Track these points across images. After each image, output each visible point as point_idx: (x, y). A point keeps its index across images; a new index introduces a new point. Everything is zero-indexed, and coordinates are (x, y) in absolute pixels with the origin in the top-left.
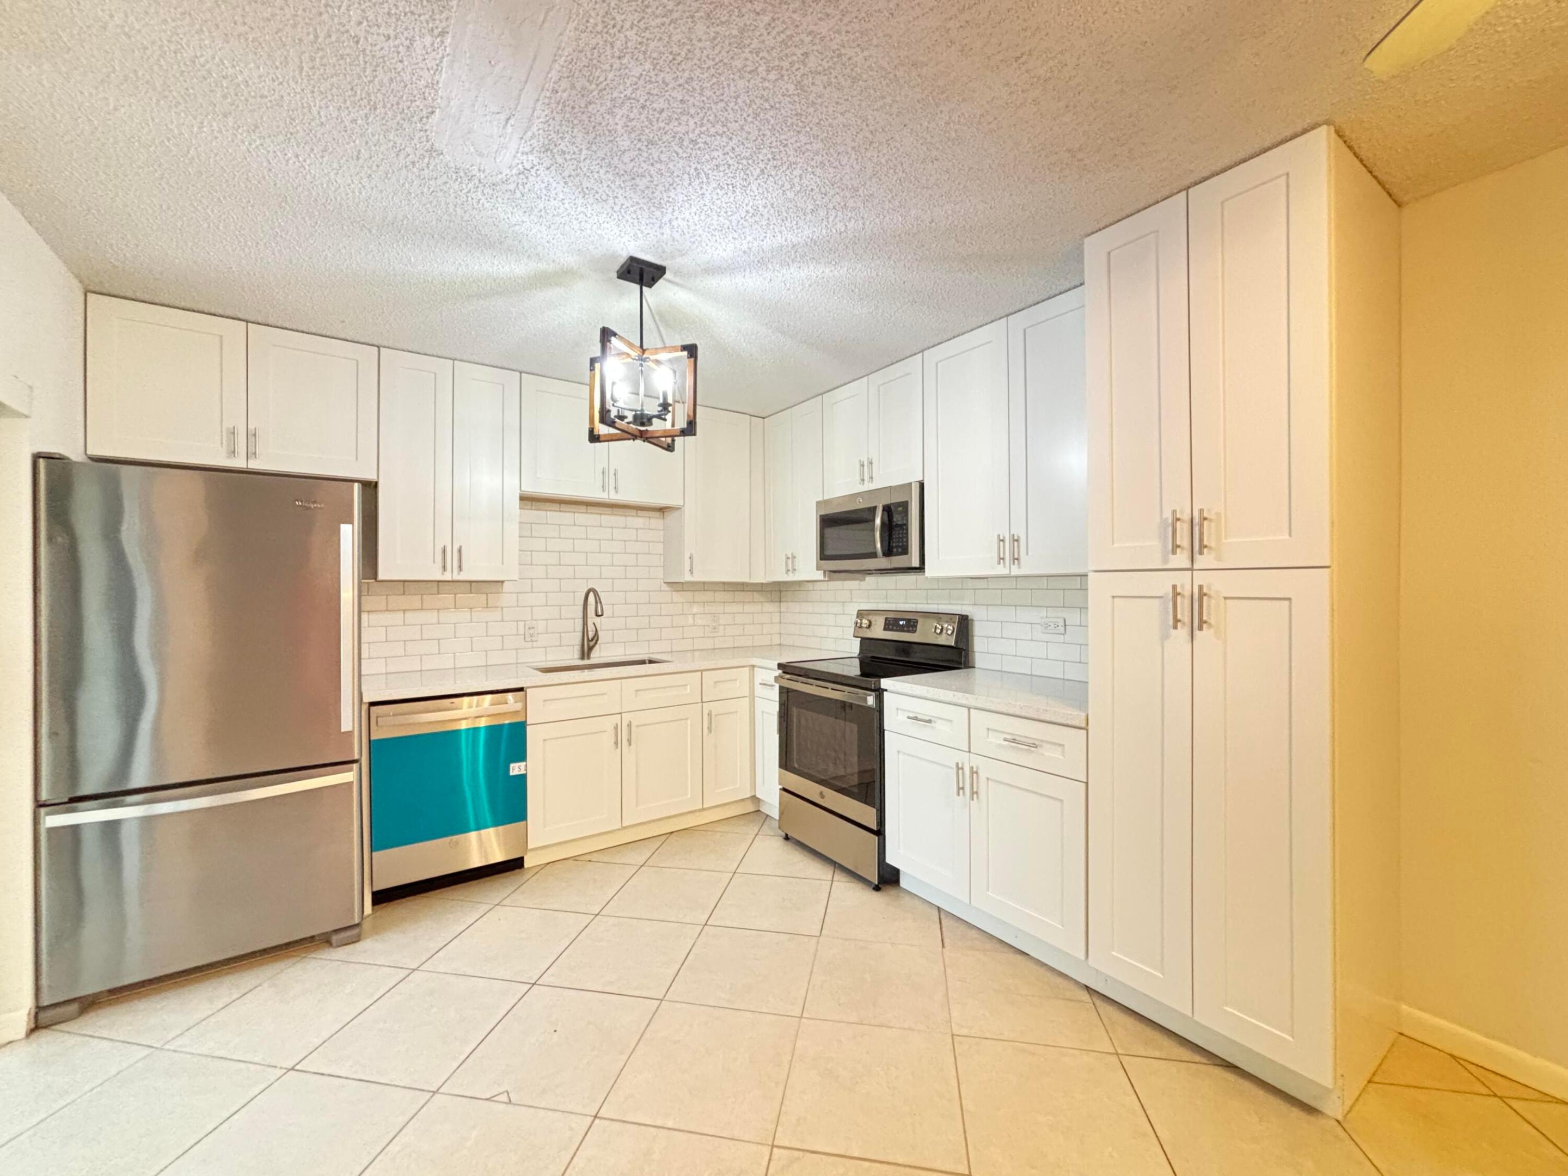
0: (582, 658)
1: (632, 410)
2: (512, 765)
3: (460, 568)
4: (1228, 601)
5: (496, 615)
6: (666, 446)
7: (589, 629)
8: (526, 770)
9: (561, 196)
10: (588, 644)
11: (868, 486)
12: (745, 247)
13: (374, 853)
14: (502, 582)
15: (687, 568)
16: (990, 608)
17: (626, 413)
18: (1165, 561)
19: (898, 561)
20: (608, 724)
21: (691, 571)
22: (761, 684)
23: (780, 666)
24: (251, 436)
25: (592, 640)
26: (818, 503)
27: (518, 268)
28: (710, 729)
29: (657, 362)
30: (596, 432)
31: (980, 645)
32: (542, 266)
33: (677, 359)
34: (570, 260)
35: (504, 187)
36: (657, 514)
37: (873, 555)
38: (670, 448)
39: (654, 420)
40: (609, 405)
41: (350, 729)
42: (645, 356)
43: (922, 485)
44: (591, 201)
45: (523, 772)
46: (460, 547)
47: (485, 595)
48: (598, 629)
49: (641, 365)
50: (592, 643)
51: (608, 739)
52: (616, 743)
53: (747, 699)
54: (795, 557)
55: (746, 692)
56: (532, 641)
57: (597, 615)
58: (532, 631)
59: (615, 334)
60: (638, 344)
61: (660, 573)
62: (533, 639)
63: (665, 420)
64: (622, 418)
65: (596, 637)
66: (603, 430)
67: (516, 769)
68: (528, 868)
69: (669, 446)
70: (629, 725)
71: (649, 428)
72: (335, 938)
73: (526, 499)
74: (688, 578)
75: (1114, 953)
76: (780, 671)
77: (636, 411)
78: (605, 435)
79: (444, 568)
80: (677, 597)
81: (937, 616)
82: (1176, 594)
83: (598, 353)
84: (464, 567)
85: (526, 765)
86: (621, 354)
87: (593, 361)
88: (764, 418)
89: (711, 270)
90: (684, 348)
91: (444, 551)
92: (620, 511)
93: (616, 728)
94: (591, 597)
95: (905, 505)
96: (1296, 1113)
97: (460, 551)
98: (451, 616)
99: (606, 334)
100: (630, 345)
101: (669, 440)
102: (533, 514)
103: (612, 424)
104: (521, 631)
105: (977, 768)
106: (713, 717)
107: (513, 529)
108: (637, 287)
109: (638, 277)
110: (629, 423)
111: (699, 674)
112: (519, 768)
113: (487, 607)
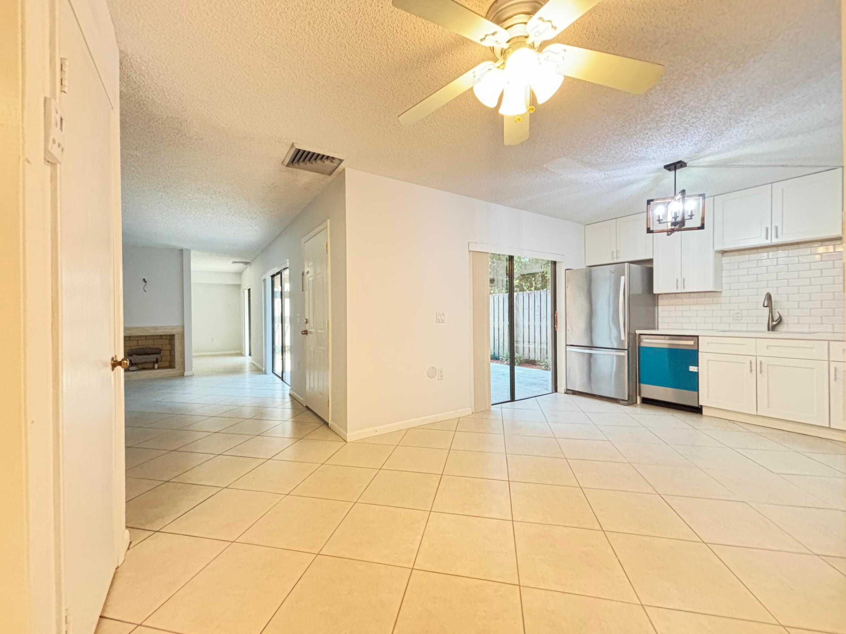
2: (690, 367)
3: (684, 287)
5: (718, 307)
8: (698, 370)
10: (772, 323)
20: (747, 360)
24: (618, 252)
41: (624, 339)
47: (712, 298)
48: (781, 315)
50: (777, 323)
51: (747, 367)
52: (752, 371)
56: (738, 320)
58: (738, 315)
65: (780, 320)
67: (692, 369)
68: (706, 415)
70: (761, 363)
91: (677, 281)
93: (751, 363)
97: (684, 280)
104: (732, 315)
109: (675, 168)
111: (826, 342)
112: (694, 369)
113: (697, 304)
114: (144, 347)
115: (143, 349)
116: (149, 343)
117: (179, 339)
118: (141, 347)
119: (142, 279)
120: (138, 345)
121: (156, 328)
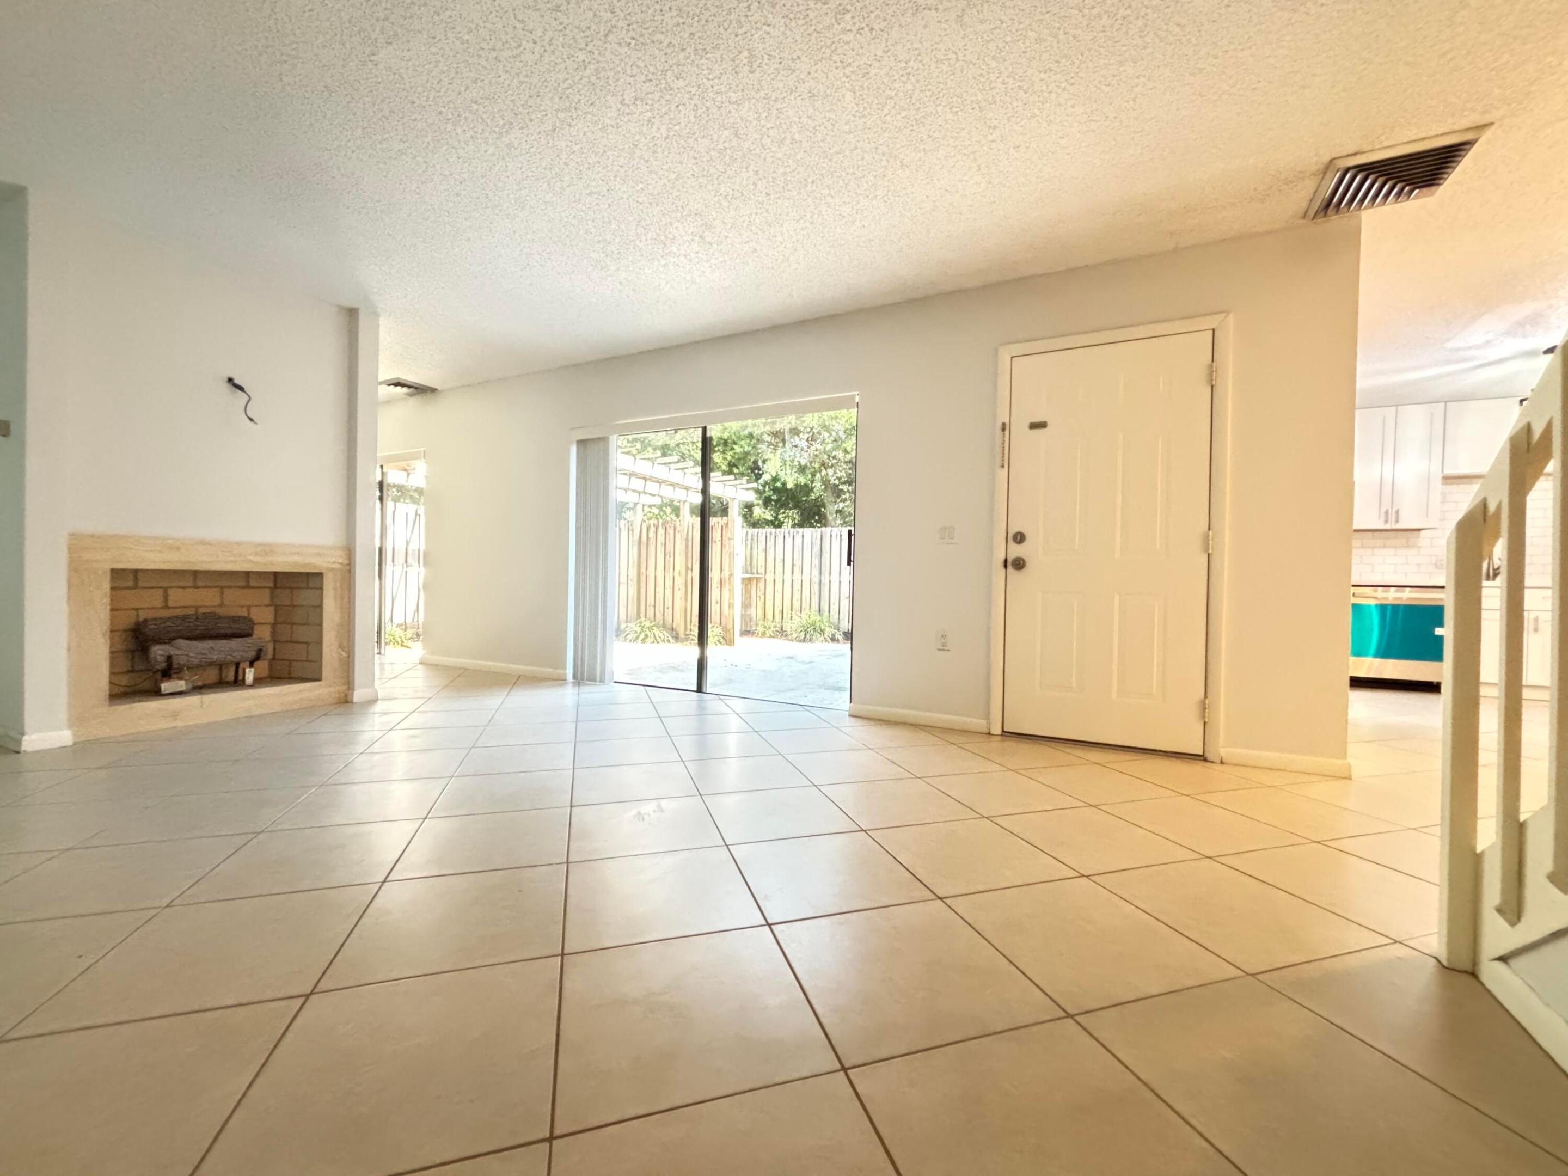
3: (1396, 521)
5: (1413, 550)
10: (1494, 572)
45: (1443, 634)
50: (1497, 571)
67: (1439, 632)
70: (1536, 619)
73: (1447, 478)
79: (1387, 522)
84: (1399, 520)
85: (1444, 631)
91: (1388, 512)
97: (1397, 512)
102: (1448, 487)
104: (1433, 562)
107: (1435, 498)
113: (1409, 546)
114: (191, 612)
115: (184, 618)
116: (206, 600)
117: (335, 589)
118: (178, 612)
119: (227, 380)
120: (167, 607)
121: (268, 549)
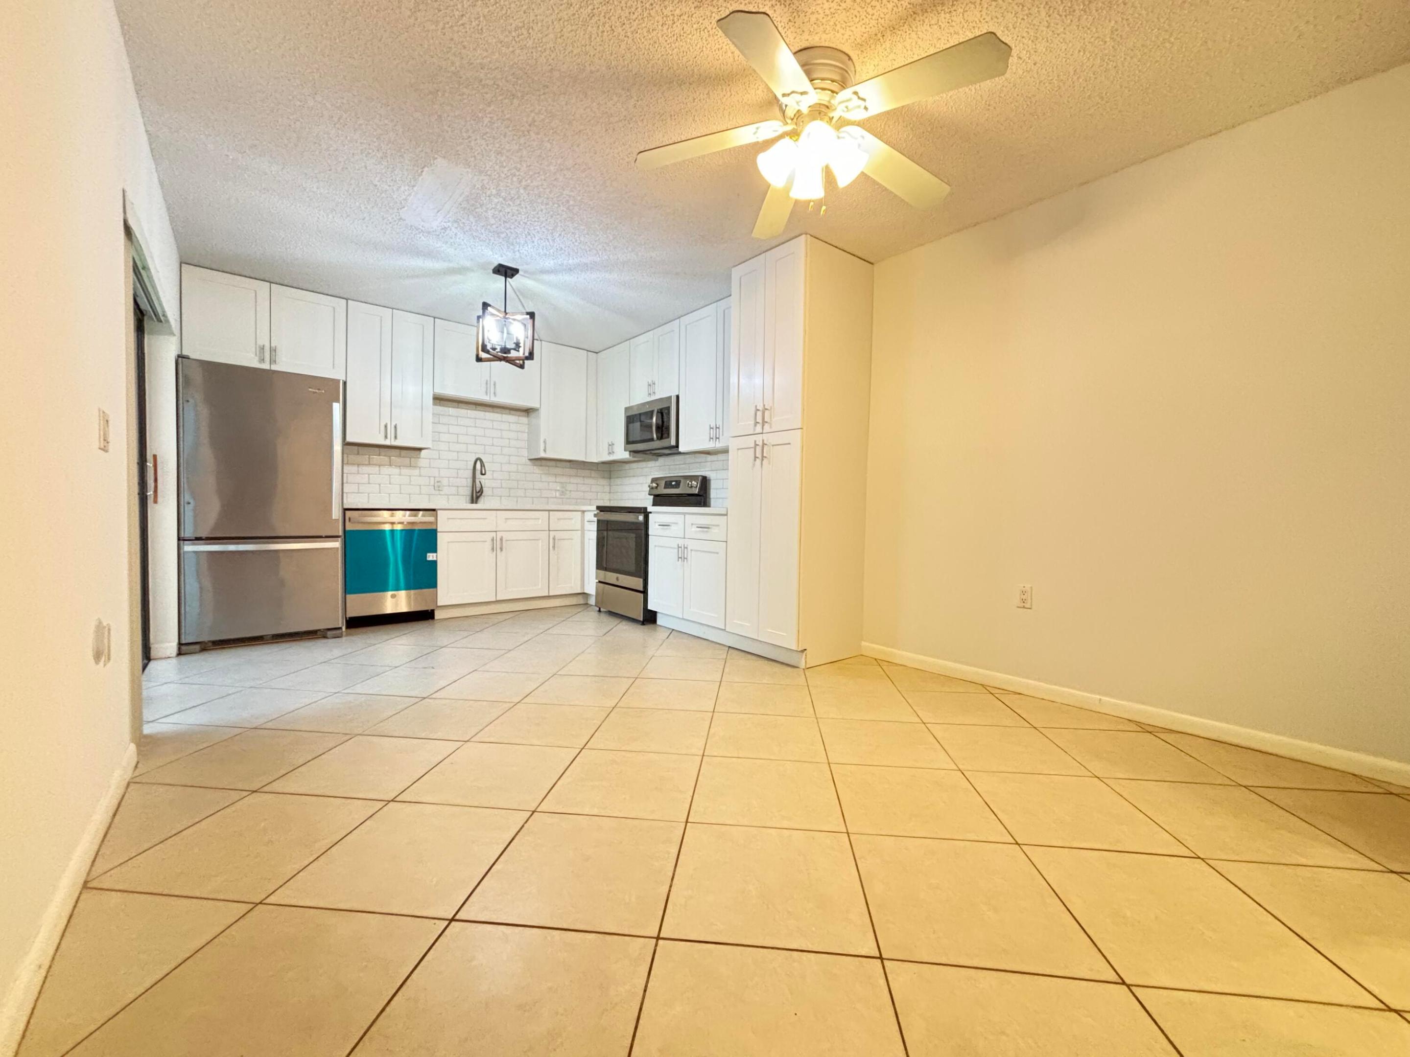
0: (472, 502)
1: (499, 345)
2: (428, 554)
3: (396, 437)
4: (774, 447)
5: (416, 472)
6: (519, 365)
7: (477, 486)
8: (437, 558)
9: (462, 238)
10: (476, 495)
11: (653, 398)
12: (560, 263)
13: (348, 596)
14: (420, 449)
15: (542, 448)
16: (718, 471)
17: (497, 347)
18: (754, 430)
19: (664, 443)
20: (488, 537)
21: (545, 451)
22: (588, 521)
23: (598, 508)
24: (273, 350)
25: (479, 492)
26: (627, 409)
27: (438, 265)
28: (554, 547)
29: (514, 320)
30: (480, 356)
31: (713, 494)
32: (451, 265)
33: (524, 319)
34: (468, 264)
35: (435, 233)
36: (523, 413)
37: (652, 440)
38: (522, 367)
39: (512, 351)
40: (486, 343)
41: (337, 518)
42: (507, 316)
43: (678, 397)
44: (478, 240)
45: (435, 559)
46: (396, 425)
47: (408, 459)
48: (483, 486)
49: (505, 321)
50: (478, 494)
51: (488, 545)
52: (493, 549)
53: (580, 532)
54: (613, 444)
55: (579, 527)
56: (439, 490)
57: (482, 474)
58: (439, 484)
59: (490, 305)
60: (503, 310)
61: (525, 453)
62: (440, 489)
63: (518, 351)
64: (494, 349)
65: (481, 491)
66: (483, 355)
67: (431, 557)
68: (437, 620)
69: (521, 365)
70: (501, 539)
71: (509, 355)
72: (329, 633)
73: (439, 400)
74: (543, 455)
75: (735, 621)
76: (598, 511)
77: (501, 346)
78: (485, 358)
79: (386, 437)
80: (536, 470)
81: (692, 478)
82: (756, 445)
83: (480, 313)
84: (398, 437)
85: (437, 556)
86: (493, 315)
87: (479, 317)
88: (597, 353)
89: (543, 272)
90: (528, 313)
91: (386, 426)
92: (499, 410)
93: (493, 540)
94: (478, 463)
95: (668, 409)
96: (789, 669)
97: (395, 427)
98: (386, 470)
99: (485, 305)
100: (499, 311)
101: (521, 362)
102: (440, 409)
103: (488, 352)
104: (432, 483)
105: (687, 545)
106: (556, 541)
107: (429, 418)
108: (503, 278)
109: (504, 274)
110: (497, 352)
111: (547, 512)
112: (433, 556)
113: (410, 466)
